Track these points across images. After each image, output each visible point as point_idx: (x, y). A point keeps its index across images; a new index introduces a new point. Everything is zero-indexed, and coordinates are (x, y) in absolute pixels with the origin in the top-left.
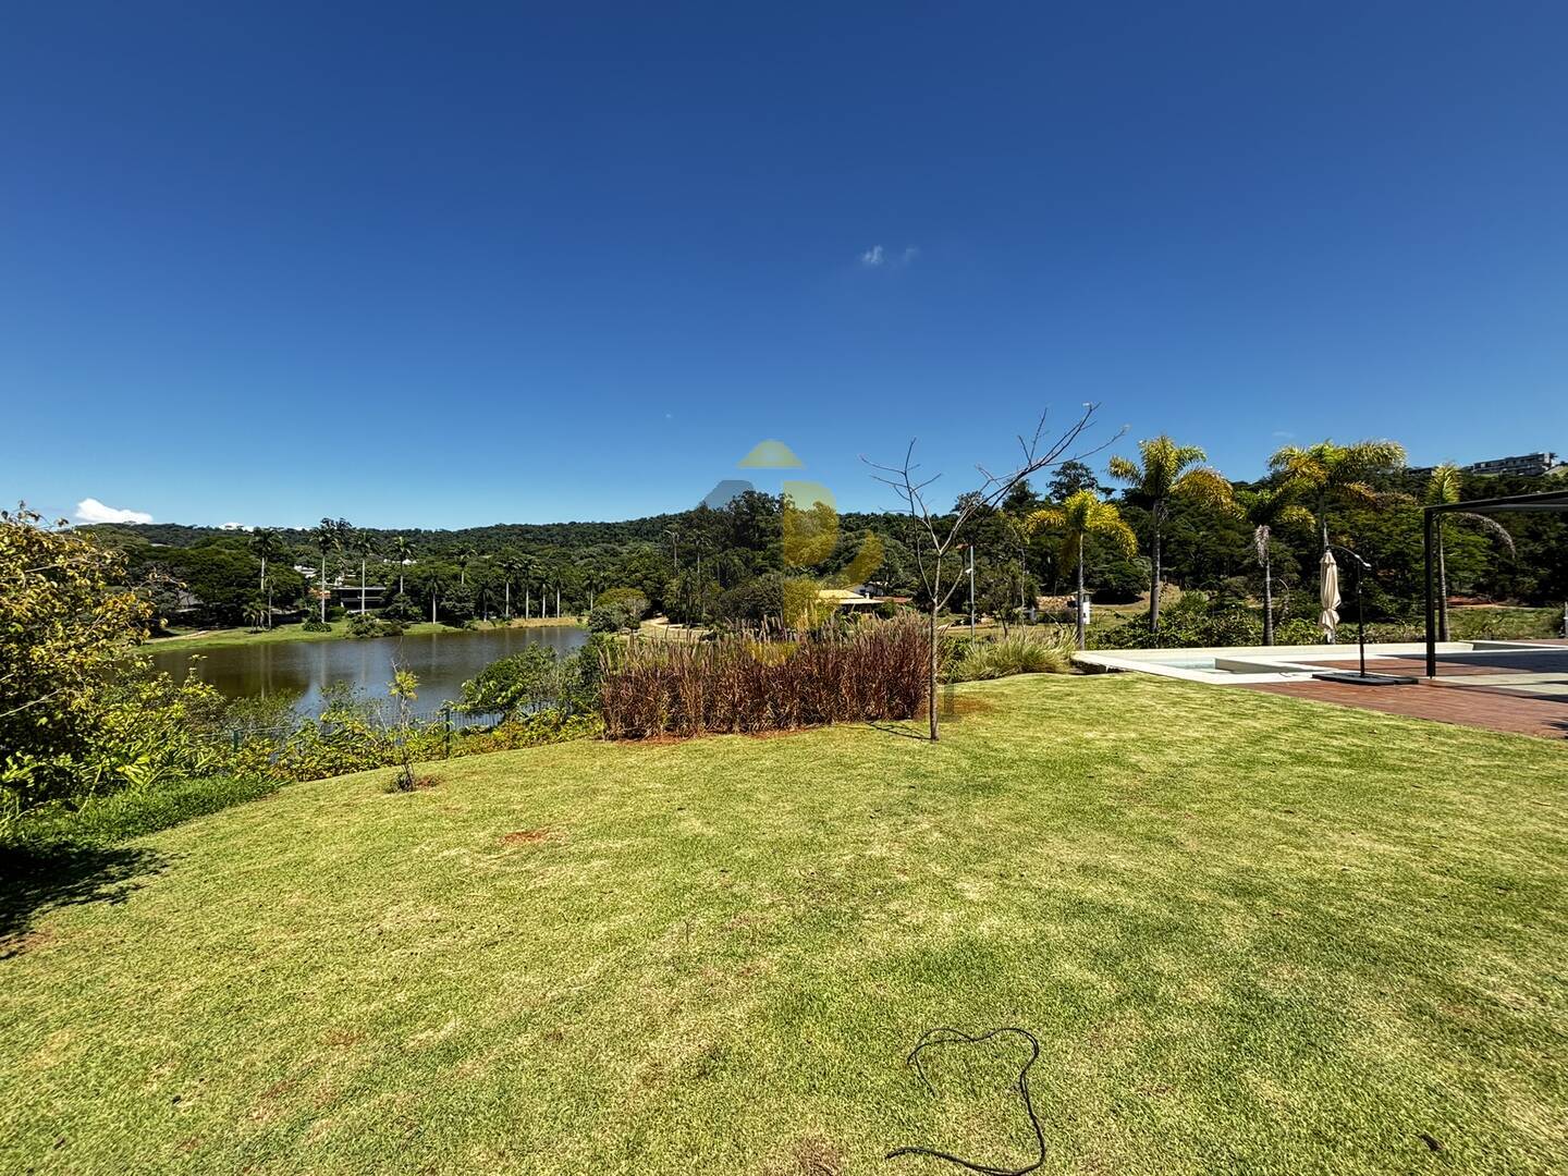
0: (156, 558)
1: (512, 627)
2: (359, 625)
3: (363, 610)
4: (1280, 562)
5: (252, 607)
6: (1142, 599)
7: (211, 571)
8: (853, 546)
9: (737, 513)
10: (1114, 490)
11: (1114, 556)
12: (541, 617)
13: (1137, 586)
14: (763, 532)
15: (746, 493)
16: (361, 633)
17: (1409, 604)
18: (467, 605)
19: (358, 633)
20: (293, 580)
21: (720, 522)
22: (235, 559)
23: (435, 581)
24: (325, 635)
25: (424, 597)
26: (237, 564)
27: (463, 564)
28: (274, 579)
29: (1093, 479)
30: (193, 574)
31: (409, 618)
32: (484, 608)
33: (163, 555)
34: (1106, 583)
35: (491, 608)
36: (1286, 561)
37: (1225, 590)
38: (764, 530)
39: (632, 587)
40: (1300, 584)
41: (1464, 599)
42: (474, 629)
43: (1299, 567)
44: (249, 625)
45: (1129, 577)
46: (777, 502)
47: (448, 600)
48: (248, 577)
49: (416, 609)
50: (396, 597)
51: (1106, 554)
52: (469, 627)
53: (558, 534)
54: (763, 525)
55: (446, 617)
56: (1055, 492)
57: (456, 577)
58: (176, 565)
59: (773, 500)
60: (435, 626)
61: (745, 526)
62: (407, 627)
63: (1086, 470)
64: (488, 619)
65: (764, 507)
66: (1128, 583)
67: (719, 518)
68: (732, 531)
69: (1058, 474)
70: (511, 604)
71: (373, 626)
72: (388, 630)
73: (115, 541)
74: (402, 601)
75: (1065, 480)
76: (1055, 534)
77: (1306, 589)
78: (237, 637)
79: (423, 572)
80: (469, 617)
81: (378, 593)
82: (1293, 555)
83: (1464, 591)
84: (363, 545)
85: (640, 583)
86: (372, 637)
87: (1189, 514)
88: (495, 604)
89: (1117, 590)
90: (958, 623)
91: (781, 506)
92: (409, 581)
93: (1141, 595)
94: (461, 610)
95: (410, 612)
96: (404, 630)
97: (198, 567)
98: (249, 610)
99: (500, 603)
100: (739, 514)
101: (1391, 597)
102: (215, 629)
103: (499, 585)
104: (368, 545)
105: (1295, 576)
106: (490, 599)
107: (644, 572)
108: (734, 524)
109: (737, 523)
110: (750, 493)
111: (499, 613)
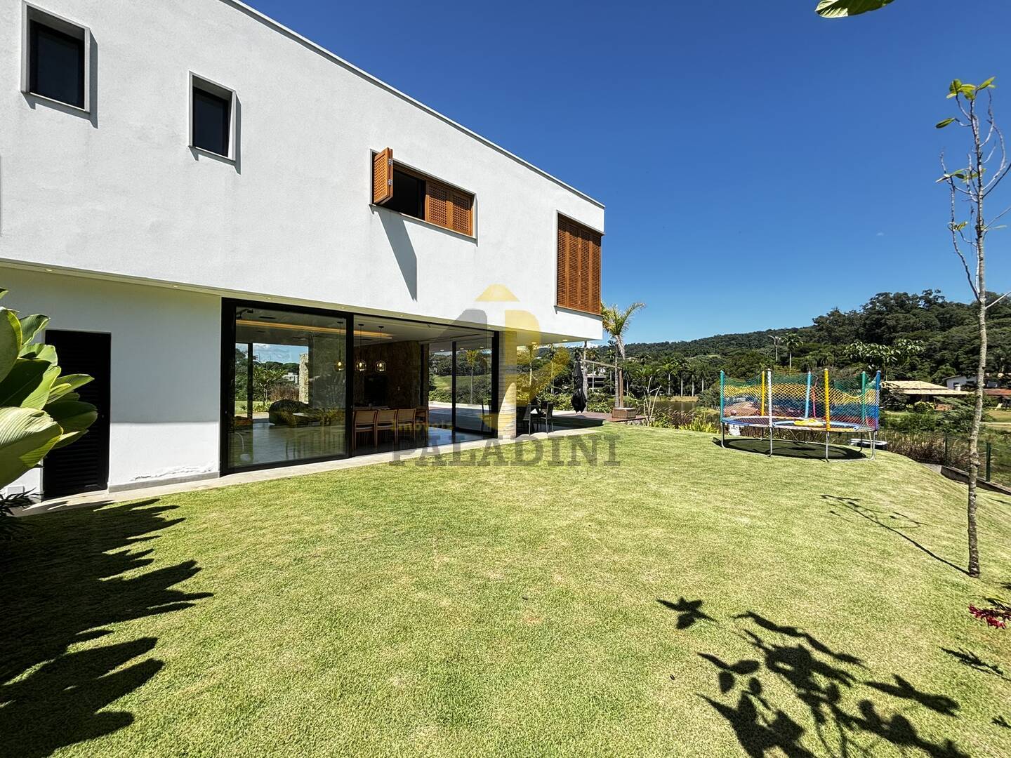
12: (691, 395)
15: (881, 294)
21: (852, 324)
23: (628, 373)
27: (644, 363)
46: (921, 298)
47: (635, 383)
50: (608, 382)
54: (891, 323)
55: (634, 393)
59: (915, 297)
61: (878, 323)
64: (658, 395)
65: (901, 305)
67: (851, 320)
68: (861, 330)
70: (671, 386)
74: (611, 384)
81: (602, 379)
88: (662, 386)
91: (928, 301)
94: (642, 389)
107: (748, 366)
108: (865, 324)
109: (868, 322)
110: (886, 295)
111: (664, 392)
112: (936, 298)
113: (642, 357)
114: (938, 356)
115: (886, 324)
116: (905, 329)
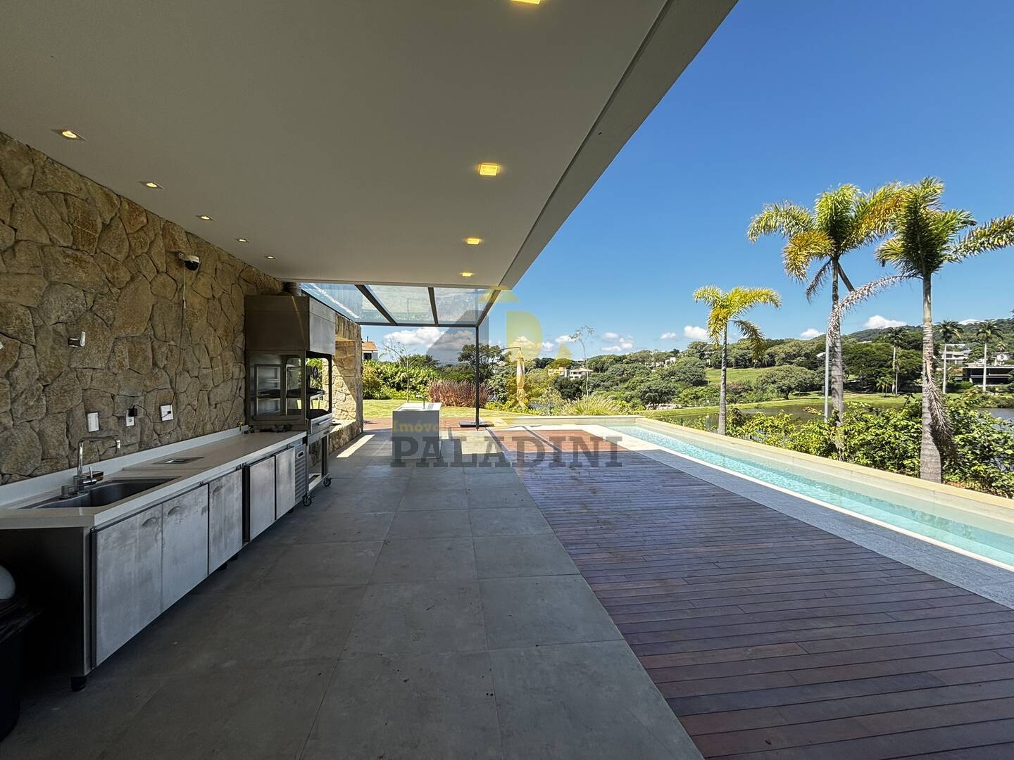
3: (984, 385)
5: (883, 380)
7: (861, 357)
22: (877, 350)
26: (877, 353)
28: (903, 362)
30: (850, 359)
44: (880, 391)
48: (883, 360)
72: (1004, 403)
78: (876, 399)
84: (984, 332)
97: (853, 355)
98: (880, 382)
102: (864, 393)
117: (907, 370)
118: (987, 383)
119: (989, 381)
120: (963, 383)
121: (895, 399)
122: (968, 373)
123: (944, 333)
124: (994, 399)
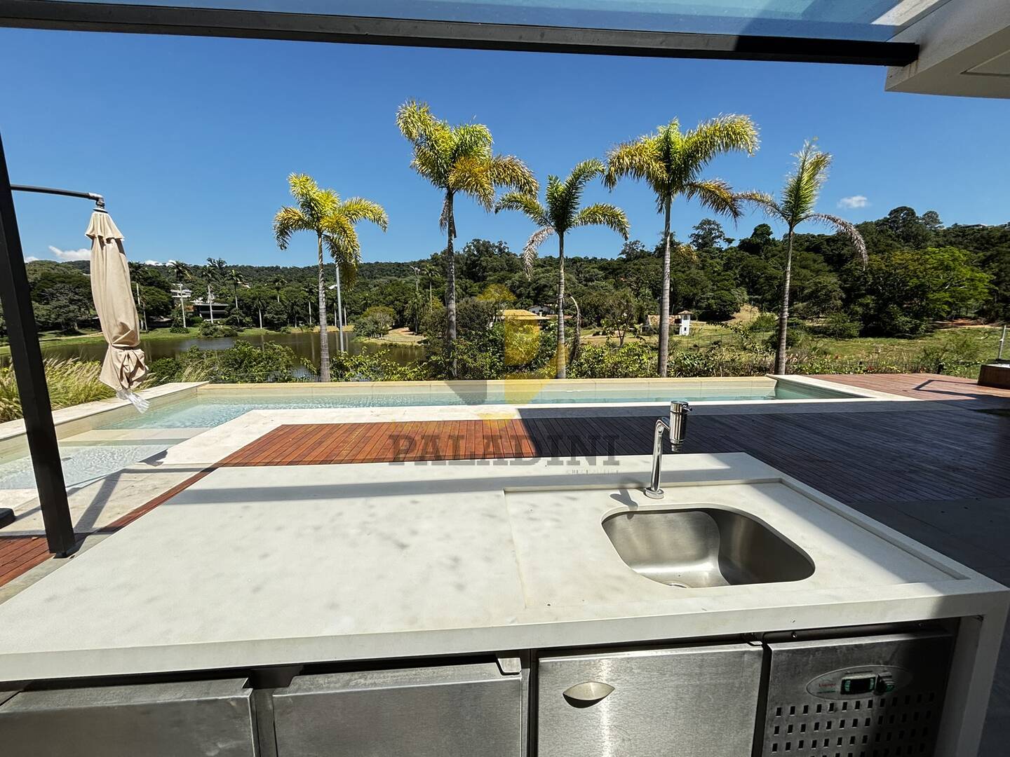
0: (64, 282)
1: (314, 331)
2: (206, 329)
3: (212, 319)
4: (830, 292)
6: (734, 318)
8: (539, 279)
9: (469, 255)
10: (733, 240)
11: (718, 287)
12: (334, 325)
13: (730, 308)
14: (484, 269)
15: (476, 240)
16: (208, 334)
17: (920, 325)
18: (281, 316)
19: (206, 334)
20: (161, 298)
21: (458, 261)
23: (259, 300)
24: (184, 335)
25: (251, 311)
27: (278, 289)
28: (147, 298)
29: (722, 232)
31: (243, 325)
32: (294, 319)
33: (68, 280)
34: (709, 306)
35: (299, 319)
36: (834, 291)
37: (793, 313)
38: (486, 268)
39: (387, 305)
40: (842, 308)
41: (967, 321)
42: (289, 333)
43: (844, 296)
45: (726, 302)
46: (497, 247)
47: (269, 313)
49: (248, 319)
50: (233, 311)
51: (713, 285)
52: (284, 331)
53: (367, 270)
54: (484, 264)
55: (269, 324)
56: (694, 241)
57: (274, 298)
58: (78, 287)
59: (494, 246)
60: (261, 330)
61: (474, 264)
62: (242, 331)
63: (718, 225)
64: (298, 326)
65: (487, 251)
66: (725, 306)
67: (457, 259)
68: (464, 269)
69: (697, 228)
70: (313, 316)
71: (216, 330)
72: (227, 333)
73: (35, 271)
74: (237, 314)
75: (702, 233)
76: (680, 271)
77: (845, 312)
79: (252, 294)
80: (285, 324)
81: (223, 308)
82: (840, 287)
83: (969, 315)
84: (206, 275)
85: (392, 303)
86: (216, 337)
87: (779, 257)
88: (302, 316)
89: (716, 312)
90: (597, 334)
91: (500, 250)
92: (243, 300)
93: (733, 315)
94: (278, 319)
95: (244, 321)
96: (238, 333)
99: (306, 316)
100: (470, 254)
101: (908, 319)
103: (305, 304)
104: (210, 275)
105: (839, 303)
106: (298, 313)
107: (395, 295)
108: (466, 263)
109: (469, 262)
110: (478, 241)
111: (305, 322)
112: (504, 248)
113: (277, 281)
114: (518, 292)
115: (480, 264)
116: (491, 270)
117: (152, 306)
118: (214, 318)
119: (215, 316)
120: (196, 318)
121: (145, 335)
122: (198, 309)
123: (178, 273)
124: (221, 331)
